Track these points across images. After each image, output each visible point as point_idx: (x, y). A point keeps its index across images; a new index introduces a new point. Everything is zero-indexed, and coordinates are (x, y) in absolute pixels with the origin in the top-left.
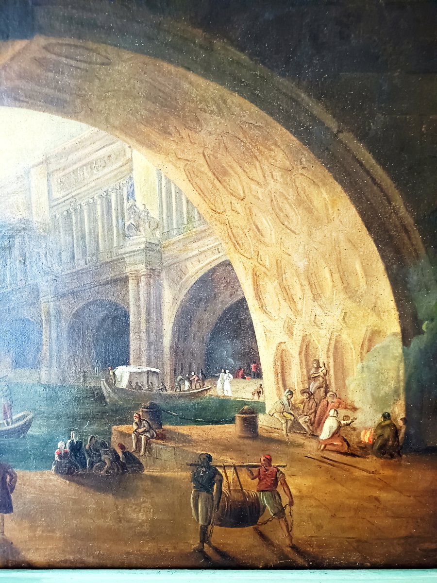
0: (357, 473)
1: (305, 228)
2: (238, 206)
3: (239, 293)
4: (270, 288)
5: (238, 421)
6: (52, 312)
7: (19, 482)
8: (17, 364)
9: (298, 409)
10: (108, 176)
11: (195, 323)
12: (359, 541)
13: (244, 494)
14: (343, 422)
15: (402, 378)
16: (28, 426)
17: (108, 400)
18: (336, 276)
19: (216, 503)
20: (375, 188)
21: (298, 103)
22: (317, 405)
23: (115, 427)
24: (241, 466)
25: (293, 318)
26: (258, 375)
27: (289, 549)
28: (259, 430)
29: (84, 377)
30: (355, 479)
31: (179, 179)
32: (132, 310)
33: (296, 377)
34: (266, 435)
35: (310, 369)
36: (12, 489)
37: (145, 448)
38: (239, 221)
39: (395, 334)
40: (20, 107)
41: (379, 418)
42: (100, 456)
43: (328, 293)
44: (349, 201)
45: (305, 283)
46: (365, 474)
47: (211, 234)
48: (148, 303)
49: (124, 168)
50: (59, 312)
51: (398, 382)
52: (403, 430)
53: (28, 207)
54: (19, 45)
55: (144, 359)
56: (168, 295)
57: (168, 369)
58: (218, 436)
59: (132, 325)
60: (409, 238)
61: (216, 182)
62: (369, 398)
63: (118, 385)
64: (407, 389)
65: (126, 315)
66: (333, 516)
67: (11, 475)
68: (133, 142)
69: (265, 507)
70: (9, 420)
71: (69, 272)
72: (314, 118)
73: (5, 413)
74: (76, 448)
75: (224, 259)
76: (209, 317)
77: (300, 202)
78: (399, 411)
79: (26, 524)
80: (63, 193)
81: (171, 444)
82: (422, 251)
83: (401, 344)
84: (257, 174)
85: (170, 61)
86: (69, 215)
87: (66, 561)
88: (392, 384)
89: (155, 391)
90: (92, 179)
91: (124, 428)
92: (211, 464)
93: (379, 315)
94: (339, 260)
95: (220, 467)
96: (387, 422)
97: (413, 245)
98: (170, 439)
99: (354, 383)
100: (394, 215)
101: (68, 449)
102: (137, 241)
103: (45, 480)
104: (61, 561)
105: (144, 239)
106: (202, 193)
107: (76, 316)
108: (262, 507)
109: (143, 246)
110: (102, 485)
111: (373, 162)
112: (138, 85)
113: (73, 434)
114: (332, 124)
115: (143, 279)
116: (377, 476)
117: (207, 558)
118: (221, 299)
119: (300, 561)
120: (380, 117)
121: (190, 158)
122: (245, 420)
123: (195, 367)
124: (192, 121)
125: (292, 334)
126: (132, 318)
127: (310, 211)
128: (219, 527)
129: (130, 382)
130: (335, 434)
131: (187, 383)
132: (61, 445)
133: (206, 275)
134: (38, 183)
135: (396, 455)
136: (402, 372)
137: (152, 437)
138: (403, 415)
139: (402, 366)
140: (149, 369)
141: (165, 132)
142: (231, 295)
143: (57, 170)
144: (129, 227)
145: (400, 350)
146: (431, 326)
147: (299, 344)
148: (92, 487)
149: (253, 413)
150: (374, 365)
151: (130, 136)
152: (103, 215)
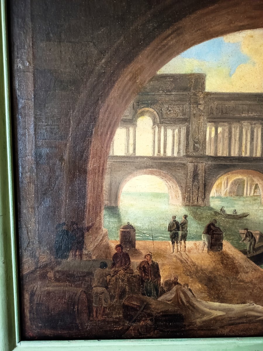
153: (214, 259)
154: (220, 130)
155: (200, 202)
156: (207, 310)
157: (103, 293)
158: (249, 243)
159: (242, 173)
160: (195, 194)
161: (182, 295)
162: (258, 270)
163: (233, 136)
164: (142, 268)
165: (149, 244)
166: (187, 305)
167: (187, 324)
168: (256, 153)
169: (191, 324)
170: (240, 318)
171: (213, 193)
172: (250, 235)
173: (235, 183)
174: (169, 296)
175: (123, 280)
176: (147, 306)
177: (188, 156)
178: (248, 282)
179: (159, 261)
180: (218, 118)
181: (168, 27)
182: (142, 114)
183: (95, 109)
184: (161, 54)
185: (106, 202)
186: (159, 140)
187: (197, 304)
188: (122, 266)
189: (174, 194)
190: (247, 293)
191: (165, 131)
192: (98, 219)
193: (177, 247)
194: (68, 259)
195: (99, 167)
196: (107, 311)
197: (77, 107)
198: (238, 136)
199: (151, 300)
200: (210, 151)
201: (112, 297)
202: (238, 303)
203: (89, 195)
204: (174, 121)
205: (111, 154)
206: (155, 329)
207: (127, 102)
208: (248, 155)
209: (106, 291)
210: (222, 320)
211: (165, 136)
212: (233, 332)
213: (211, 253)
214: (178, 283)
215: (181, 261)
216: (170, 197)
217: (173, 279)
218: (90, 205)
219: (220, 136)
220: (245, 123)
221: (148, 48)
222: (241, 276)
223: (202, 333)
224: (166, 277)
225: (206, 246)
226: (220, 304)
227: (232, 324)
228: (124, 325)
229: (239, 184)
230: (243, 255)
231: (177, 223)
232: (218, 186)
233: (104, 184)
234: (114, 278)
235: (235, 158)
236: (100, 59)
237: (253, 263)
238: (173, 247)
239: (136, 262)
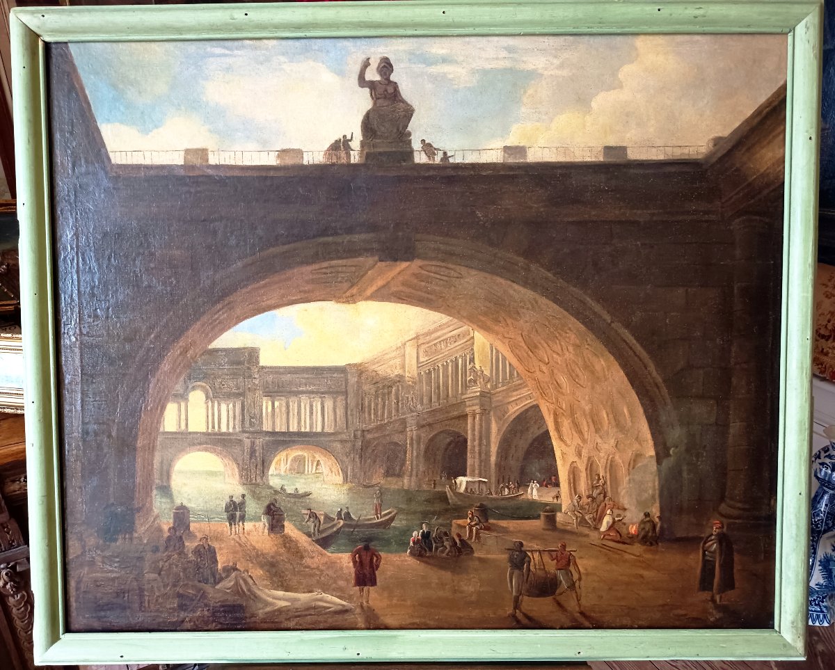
0: (627, 556)
1: (589, 384)
2: (544, 368)
3: (545, 426)
4: (566, 424)
5: (542, 518)
6: (414, 437)
7: (382, 562)
8: (388, 473)
9: (585, 509)
10: (458, 348)
11: (513, 447)
12: (629, 608)
13: (546, 572)
14: (616, 519)
15: (657, 487)
16: (392, 519)
17: (450, 501)
18: (611, 416)
19: (525, 578)
20: (636, 358)
21: (585, 304)
22: (598, 506)
23: (455, 521)
24: (544, 551)
25: (582, 445)
26: (557, 485)
27: (579, 614)
28: (557, 524)
29: (435, 484)
30: (625, 561)
31: (505, 350)
32: (469, 437)
33: (583, 487)
34: (563, 528)
35: (593, 481)
36: (378, 567)
37: (476, 537)
38: (544, 378)
39: (651, 457)
40: (402, 303)
41: (641, 516)
42: (443, 542)
43: (606, 428)
44: (618, 367)
45: (590, 421)
46: (633, 557)
47: (526, 386)
48: (480, 432)
49: (468, 343)
50: (419, 438)
51: (654, 490)
52: (659, 525)
53: (403, 367)
54: (404, 265)
55: (477, 472)
56: (494, 427)
57: (493, 479)
58: (528, 528)
59: (469, 447)
60: (660, 392)
61: (530, 352)
62: (635, 500)
63: (457, 490)
64: (661, 496)
65: (466, 441)
66: (610, 589)
67: (377, 557)
68: (475, 327)
69: (561, 581)
70: (379, 515)
71: (428, 410)
72: (595, 313)
73: (377, 510)
74: (426, 536)
75: (535, 403)
76: (523, 444)
77: (586, 367)
78: (655, 511)
79: (386, 594)
80: (427, 358)
81: (494, 534)
82: (669, 401)
83: (655, 464)
84: (557, 348)
85: (502, 277)
86: (430, 372)
87: (413, 624)
88: (650, 492)
89: (484, 495)
90: (447, 349)
91: (460, 522)
92: (523, 549)
93: (640, 444)
94: (612, 405)
95: (529, 551)
96: (648, 519)
97: (662, 396)
98: (494, 531)
99: (624, 491)
100: (649, 376)
101: (420, 537)
102: (476, 390)
103: (402, 561)
104: (410, 624)
105: (479, 389)
106: (520, 360)
107: (431, 440)
108: (558, 582)
109: (478, 394)
110: (442, 565)
111: (634, 341)
112: (480, 291)
113: (424, 526)
114: (608, 318)
115: (477, 416)
116: (641, 559)
117: (518, 621)
118: (531, 431)
119: (587, 624)
120: (638, 314)
121: (512, 337)
122: (547, 517)
123: (512, 478)
124: (515, 314)
125: (581, 456)
126: (469, 443)
127: (593, 372)
128: (527, 597)
129: (466, 488)
130: (611, 528)
131: (506, 489)
132: (415, 534)
133: (521, 414)
134: (411, 351)
135: (654, 543)
136: (657, 483)
137: (481, 529)
138: (658, 514)
139: (657, 478)
140: (481, 479)
141: (497, 321)
142: (539, 428)
143: (423, 343)
144: (470, 381)
145: (655, 468)
146: (676, 451)
147: (585, 462)
148: (435, 566)
149: (553, 512)
150: (637, 477)
151: (473, 323)
152: (452, 373)
153: (276, 543)
154: (277, 404)
155: (259, 480)
156: (270, 600)
157: (156, 580)
158: (313, 524)
159: (302, 449)
160: (252, 471)
161: (241, 582)
162: (325, 554)
163: (291, 411)
164: (197, 551)
165: (205, 526)
166: (249, 593)
167: (248, 615)
168: (316, 428)
169: (253, 615)
170: (308, 609)
171: (272, 470)
172: (314, 516)
173: (295, 459)
174: (228, 583)
175: (177, 566)
176: (204, 596)
177: (244, 432)
178: (314, 569)
179: (216, 545)
180: (275, 392)
181: (218, 301)
182: (194, 388)
183: (144, 384)
184: (213, 329)
185: (157, 481)
186: (213, 415)
187: (259, 593)
188: (175, 550)
189: (230, 472)
190: (314, 580)
191: (219, 405)
192: (149, 500)
193: (235, 528)
194: (118, 543)
195: (149, 444)
196: (160, 600)
197: (125, 382)
198: (296, 411)
199: (208, 588)
200: (267, 427)
201: (165, 586)
202: (304, 593)
203: (139, 473)
204: (229, 396)
205: (161, 430)
206: (214, 621)
207: (178, 377)
208: (308, 430)
209: (159, 579)
210: (288, 610)
211: (219, 411)
212: (300, 625)
213: (272, 535)
214: (237, 569)
215: (240, 544)
216: (227, 475)
217: (231, 564)
218: (140, 484)
219: (277, 410)
220: (304, 398)
221: (198, 323)
222: (306, 561)
223: (266, 626)
224: (224, 563)
225: (266, 528)
226: (284, 593)
227: (299, 616)
228: (178, 616)
229: (300, 461)
230: (307, 537)
231: (234, 503)
232: (277, 463)
233: (155, 462)
234: (167, 564)
235: (294, 433)
236: (149, 334)
237: (319, 547)
238: (231, 529)
239: (190, 545)
